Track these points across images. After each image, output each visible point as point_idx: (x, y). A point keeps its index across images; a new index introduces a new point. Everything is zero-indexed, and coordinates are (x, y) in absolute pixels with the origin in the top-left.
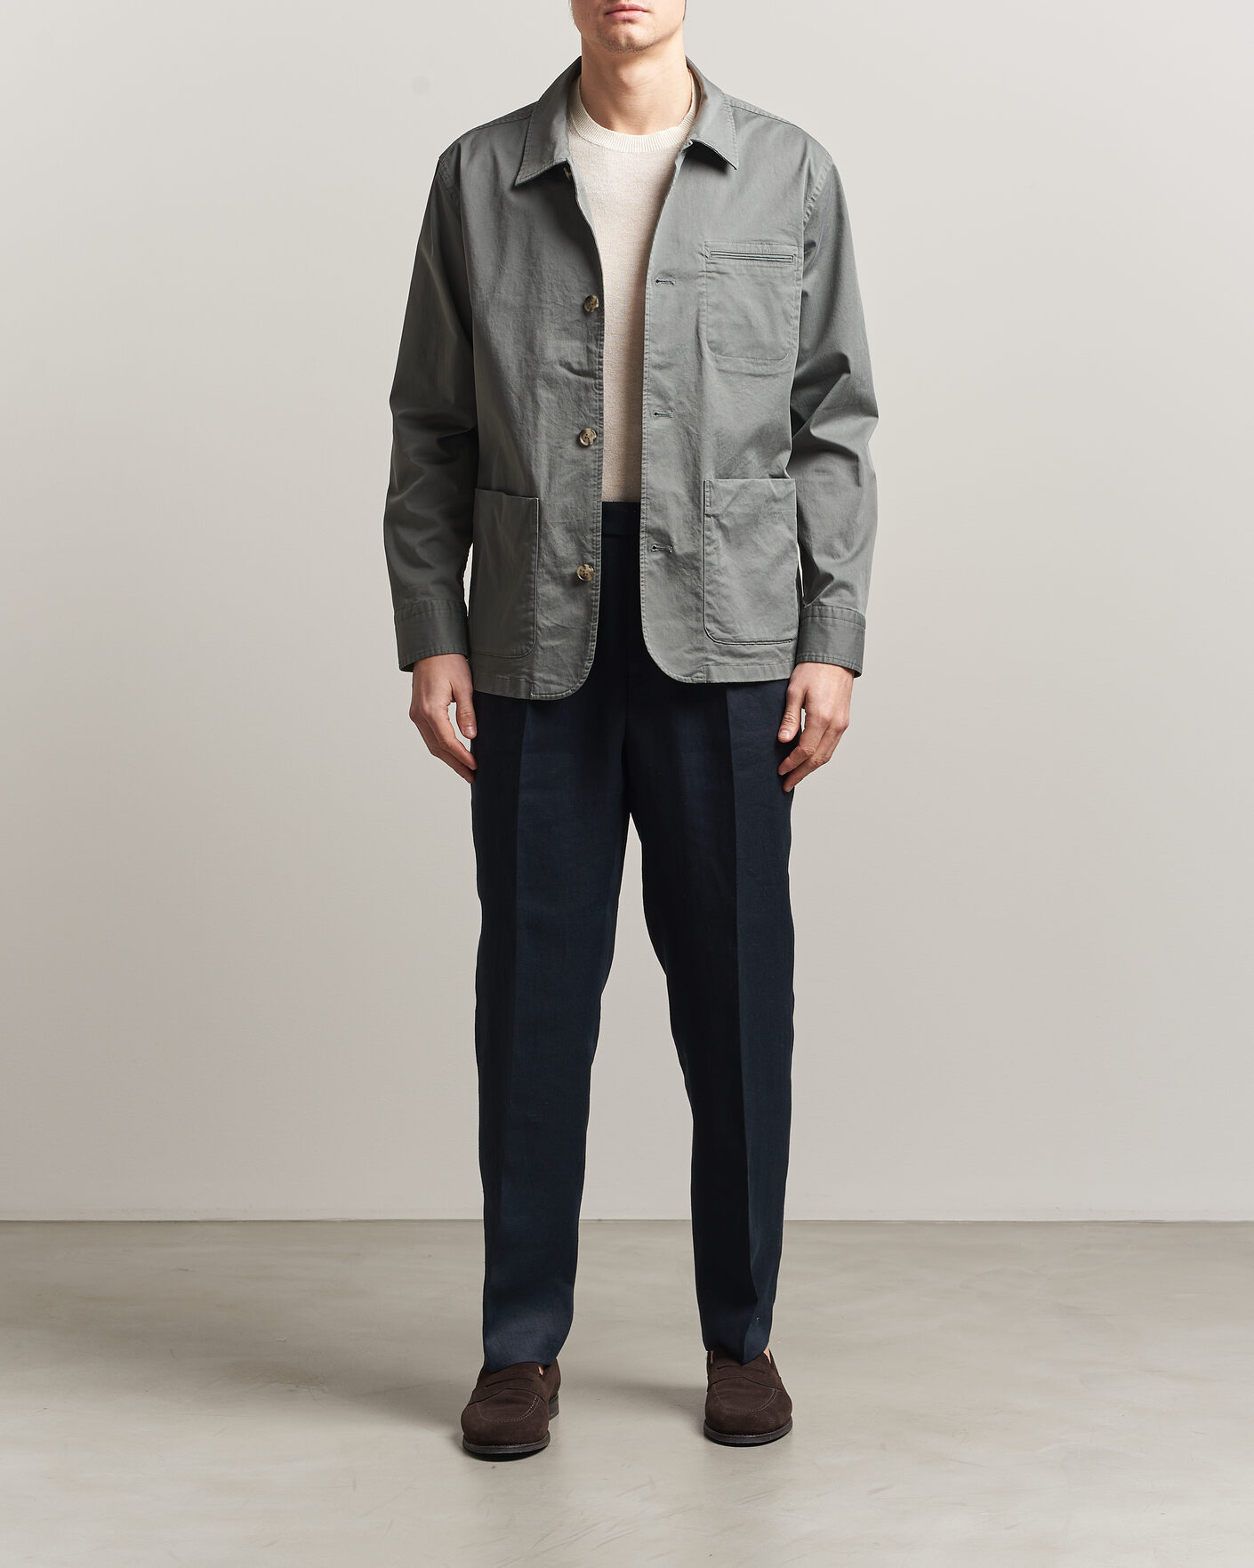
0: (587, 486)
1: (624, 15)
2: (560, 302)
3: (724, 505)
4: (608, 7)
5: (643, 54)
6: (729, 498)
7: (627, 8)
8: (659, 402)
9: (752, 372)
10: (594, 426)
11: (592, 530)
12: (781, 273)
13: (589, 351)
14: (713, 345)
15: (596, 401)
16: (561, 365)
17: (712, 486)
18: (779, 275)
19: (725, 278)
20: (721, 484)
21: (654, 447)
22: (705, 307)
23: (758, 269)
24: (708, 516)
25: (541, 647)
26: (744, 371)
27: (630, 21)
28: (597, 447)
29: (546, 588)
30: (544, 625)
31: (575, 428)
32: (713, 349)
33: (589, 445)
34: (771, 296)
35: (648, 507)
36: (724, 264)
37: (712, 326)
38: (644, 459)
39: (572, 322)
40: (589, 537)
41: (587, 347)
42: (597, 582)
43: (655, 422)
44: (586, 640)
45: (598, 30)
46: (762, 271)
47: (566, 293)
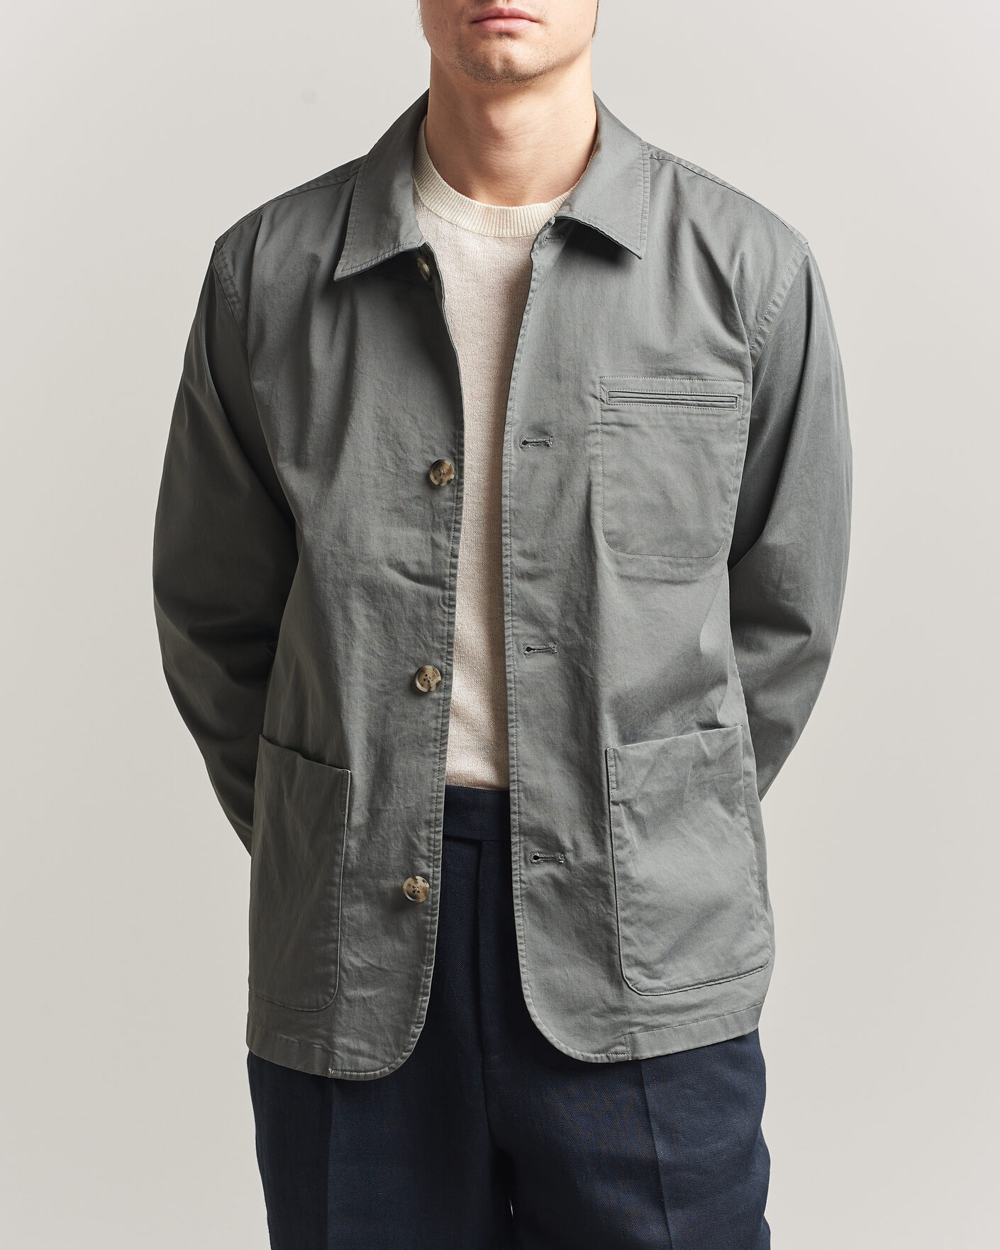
0: (423, 754)
1: (501, 24)
2: (391, 467)
3: (638, 783)
4: (475, 11)
5: (528, 88)
6: (644, 772)
7: (506, 13)
8: (532, 630)
9: (669, 578)
10: (439, 663)
11: (428, 823)
12: (718, 424)
13: (435, 545)
14: (615, 537)
15: (443, 624)
16: (390, 565)
17: (618, 757)
18: (715, 427)
19: (633, 435)
20: (631, 752)
21: (526, 701)
22: (600, 479)
23: (684, 417)
24: (616, 803)
25: (346, 999)
26: (657, 576)
27: (510, 35)
28: (442, 695)
29: (357, 907)
30: (352, 964)
31: (409, 664)
32: (612, 544)
33: (429, 691)
34: (703, 459)
35: (522, 795)
36: (631, 412)
37: (611, 508)
38: (512, 721)
39: (409, 500)
40: (423, 833)
41: (432, 539)
42: (434, 903)
43: (527, 662)
44: (415, 992)
45: (460, 47)
46: (689, 421)
47: (400, 453)
